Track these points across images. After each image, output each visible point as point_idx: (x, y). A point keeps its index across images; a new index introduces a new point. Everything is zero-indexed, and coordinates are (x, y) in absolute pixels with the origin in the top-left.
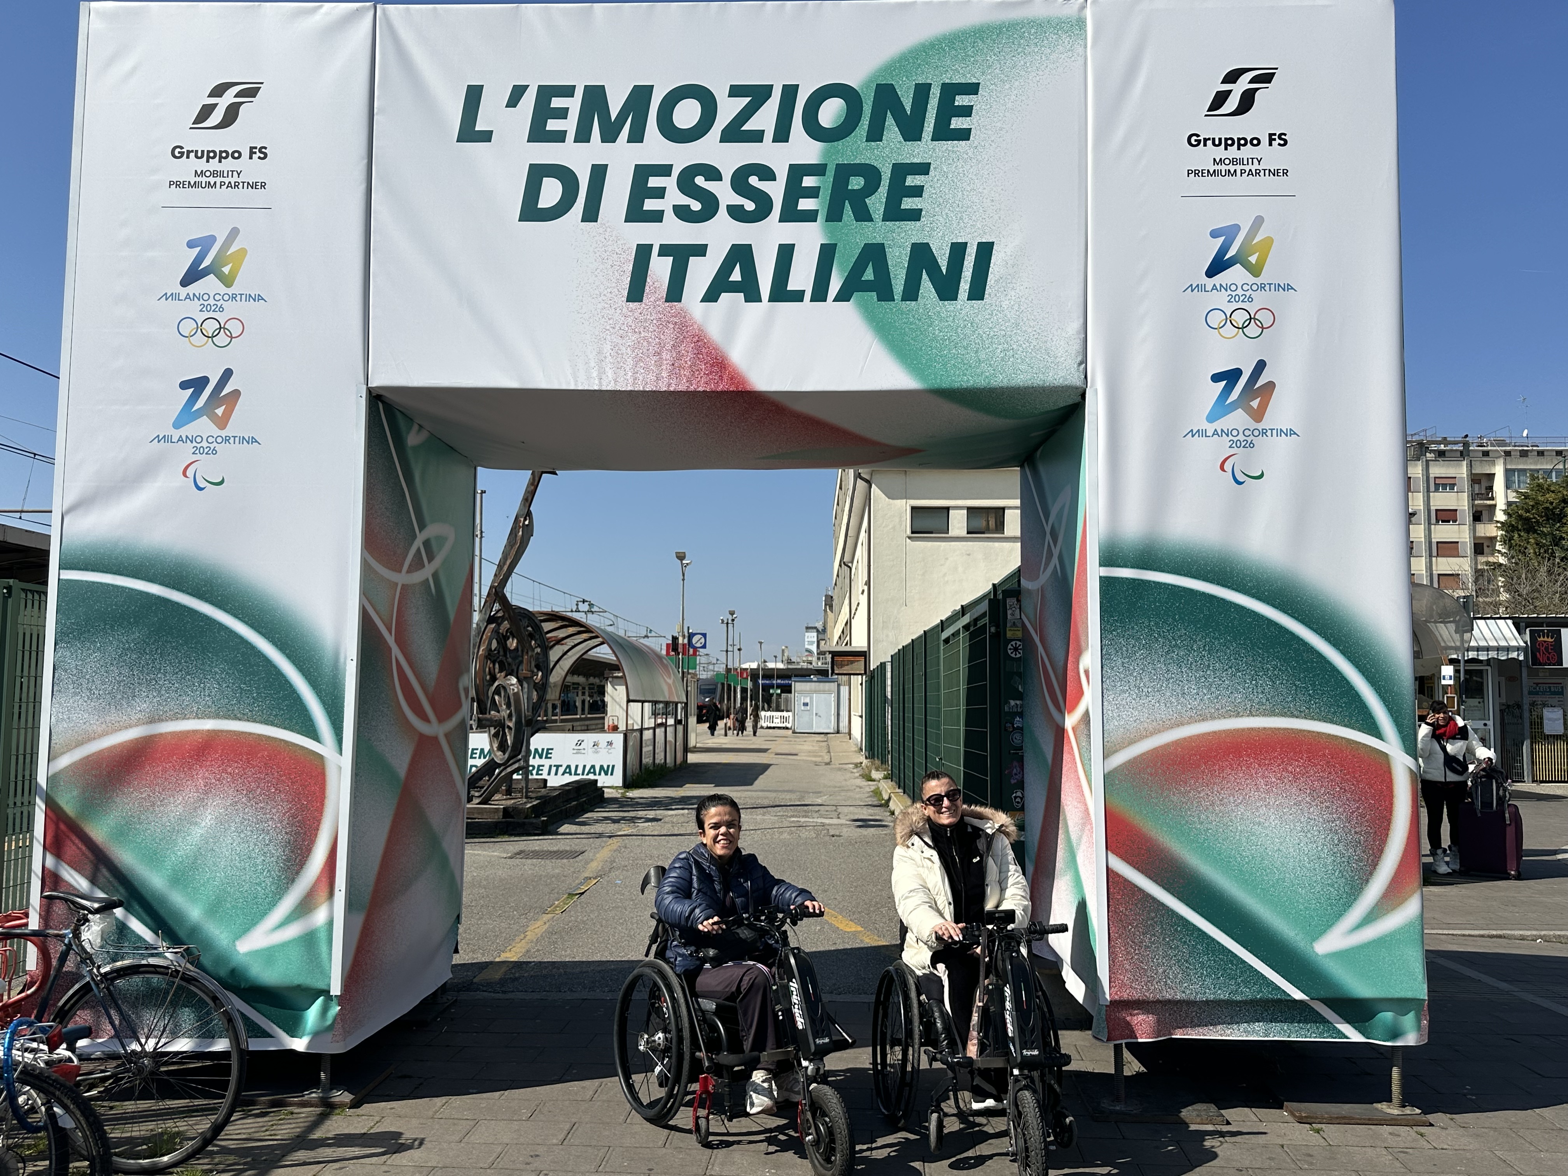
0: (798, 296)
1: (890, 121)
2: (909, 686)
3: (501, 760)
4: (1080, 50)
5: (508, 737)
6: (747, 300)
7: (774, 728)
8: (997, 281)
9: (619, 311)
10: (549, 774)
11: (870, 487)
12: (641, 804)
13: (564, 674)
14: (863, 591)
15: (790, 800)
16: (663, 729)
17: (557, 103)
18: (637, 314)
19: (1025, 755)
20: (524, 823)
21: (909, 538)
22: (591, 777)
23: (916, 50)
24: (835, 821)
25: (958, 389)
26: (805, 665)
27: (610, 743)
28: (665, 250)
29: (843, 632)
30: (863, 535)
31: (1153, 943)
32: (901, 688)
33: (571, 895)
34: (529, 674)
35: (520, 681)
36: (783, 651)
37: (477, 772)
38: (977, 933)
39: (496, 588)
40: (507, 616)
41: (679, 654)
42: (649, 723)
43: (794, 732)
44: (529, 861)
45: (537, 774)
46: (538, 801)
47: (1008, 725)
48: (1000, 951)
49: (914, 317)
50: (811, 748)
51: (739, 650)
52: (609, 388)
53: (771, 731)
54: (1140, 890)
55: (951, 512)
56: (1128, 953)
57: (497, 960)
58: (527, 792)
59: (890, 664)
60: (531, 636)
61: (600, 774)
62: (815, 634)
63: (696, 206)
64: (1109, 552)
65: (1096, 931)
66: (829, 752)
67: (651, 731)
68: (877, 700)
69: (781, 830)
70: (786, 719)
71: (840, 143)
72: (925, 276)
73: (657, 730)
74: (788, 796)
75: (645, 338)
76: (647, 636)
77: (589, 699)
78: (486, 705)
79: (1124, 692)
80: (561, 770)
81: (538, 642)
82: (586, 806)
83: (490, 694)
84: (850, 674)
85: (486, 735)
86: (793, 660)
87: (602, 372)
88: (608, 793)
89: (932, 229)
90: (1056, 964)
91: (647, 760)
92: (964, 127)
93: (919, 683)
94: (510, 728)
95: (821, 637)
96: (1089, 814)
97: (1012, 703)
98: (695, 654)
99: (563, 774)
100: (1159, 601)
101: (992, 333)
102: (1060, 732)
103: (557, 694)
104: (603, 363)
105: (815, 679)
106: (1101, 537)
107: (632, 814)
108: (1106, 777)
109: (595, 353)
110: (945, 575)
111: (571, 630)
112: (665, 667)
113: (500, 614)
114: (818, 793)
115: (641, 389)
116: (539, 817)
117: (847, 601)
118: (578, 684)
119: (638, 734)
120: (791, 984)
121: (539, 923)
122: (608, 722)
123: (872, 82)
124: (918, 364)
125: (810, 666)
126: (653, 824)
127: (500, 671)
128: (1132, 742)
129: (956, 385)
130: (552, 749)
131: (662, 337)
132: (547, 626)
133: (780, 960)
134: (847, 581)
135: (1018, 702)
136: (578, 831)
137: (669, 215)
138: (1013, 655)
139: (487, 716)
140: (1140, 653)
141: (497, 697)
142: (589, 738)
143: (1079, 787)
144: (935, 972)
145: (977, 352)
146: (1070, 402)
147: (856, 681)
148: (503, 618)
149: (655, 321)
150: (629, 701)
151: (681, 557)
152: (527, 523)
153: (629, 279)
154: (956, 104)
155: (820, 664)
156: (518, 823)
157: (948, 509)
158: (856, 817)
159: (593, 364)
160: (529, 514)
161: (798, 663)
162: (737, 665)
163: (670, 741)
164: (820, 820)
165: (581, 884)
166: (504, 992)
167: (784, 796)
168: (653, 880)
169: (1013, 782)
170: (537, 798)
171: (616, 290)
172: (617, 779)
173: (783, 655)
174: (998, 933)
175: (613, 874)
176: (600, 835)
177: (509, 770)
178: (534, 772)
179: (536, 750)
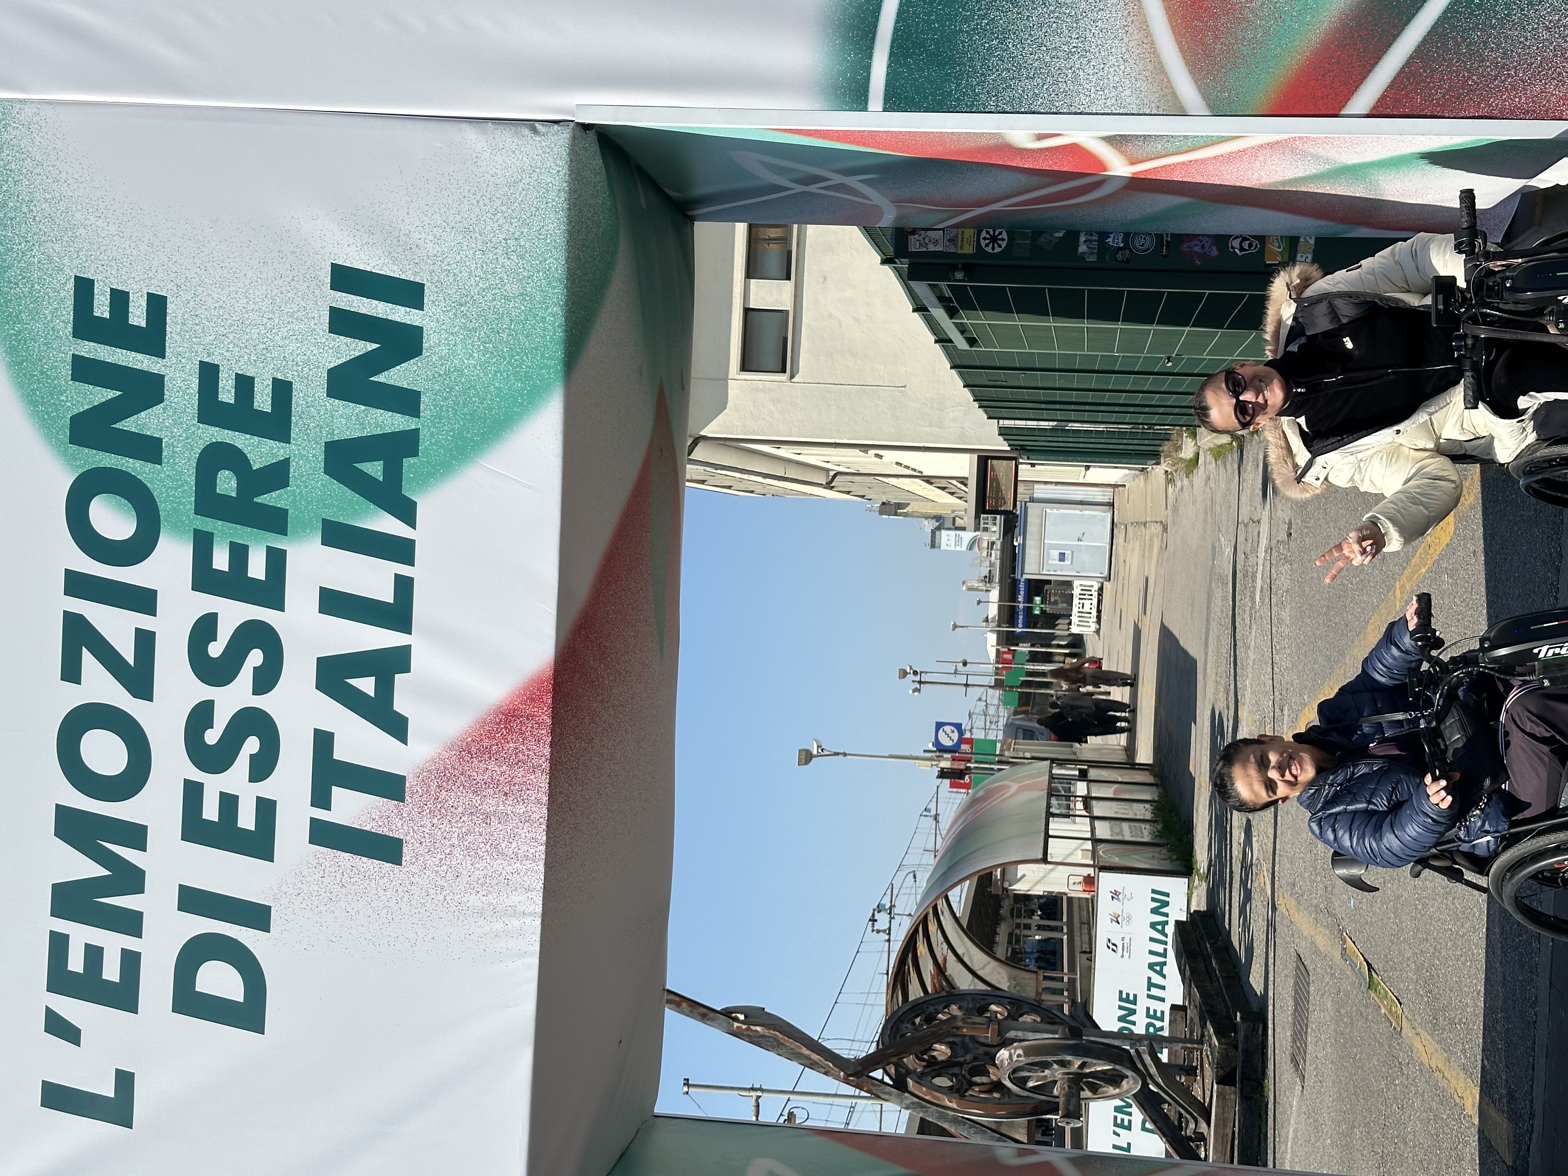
0: (404, 586)
1: (129, 424)
2: (1042, 395)
3: (1136, 1083)
4: (29, 110)
5: (1099, 1069)
6: (406, 669)
7: (1099, 611)
8: (394, 260)
9: (416, 879)
10: (1162, 1000)
11: (705, 438)
12: (1220, 850)
13: (994, 963)
14: (877, 455)
15: (1224, 598)
16: (1094, 803)
17: (76, 963)
18: (422, 850)
19: (1170, 231)
20: (1246, 1051)
21: (792, 376)
22: (1170, 929)
23: (18, 377)
24: (1264, 528)
25: (566, 331)
26: (996, 554)
27: (1115, 895)
28: (321, 799)
29: (943, 489)
30: (784, 452)
31: (1498, 45)
32: (1043, 406)
33: (1371, 985)
34: (994, 1027)
35: (1006, 1043)
36: (970, 589)
37: (1154, 1122)
38: (1469, 342)
39: (848, 1075)
40: (894, 1059)
41: (968, 768)
42: (1082, 827)
43: (1109, 578)
44: (1310, 1048)
45: (1162, 1019)
46: (1208, 1023)
47: (1119, 256)
48: (1501, 306)
49: (446, 399)
50: (1136, 553)
51: (965, 664)
52: (539, 901)
53: (1104, 617)
54: (1409, 62)
55: (752, 306)
56: (1514, 88)
57: (1476, 1121)
58: (1192, 1041)
59: (1001, 422)
60: (930, 1019)
61: (1167, 915)
62: (944, 533)
63: (252, 745)
64: (845, 94)
65: (1473, 138)
66: (1145, 524)
67: (1097, 823)
68: (1059, 442)
69: (1275, 621)
70: (1086, 590)
71: (161, 506)
72: (381, 378)
73: (1096, 813)
74: (1217, 601)
75: (461, 838)
76: (936, 818)
77: (1036, 918)
78: (1042, 1101)
79: (1076, 77)
80: (1157, 979)
81: (940, 1007)
82: (1220, 943)
83: (1025, 1093)
84: (1016, 481)
85: (1092, 1105)
86: (986, 573)
87: (514, 912)
88: (1199, 903)
89: (306, 363)
90: (1528, 197)
91: (1146, 833)
92: (144, 304)
93: (1039, 379)
94: (1083, 1065)
95: (948, 524)
96: (1277, 142)
97: (1083, 248)
98: (970, 741)
99: (1164, 977)
100: (929, 14)
101: (479, 272)
102: (1136, 184)
103: (1027, 975)
104: (499, 908)
105: (1020, 539)
106: (818, 106)
107: (1237, 868)
108: (1217, 113)
109: (481, 922)
110: (857, 320)
111: (922, 949)
112: (990, 794)
113: (892, 1070)
114: (1215, 551)
115: (543, 848)
116: (1235, 1025)
117: (893, 481)
118: (1010, 935)
119: (1101, 848)
120: (1541, 655)
121: (1417, 1044)
122: (1077, 891)
123: (66, 450)
124: (522, 395)
125: (998, 545)
126: (1254, 833)
127: (986, 1073)
128: (1160, 69)
129: (560, 334)
130: (1121, 992)
131: (460, 810)
132: (915, 992)
133: (1499, 671)
134: (857, 479)
135: (1082, 239)
136: (1263, 961)
137: (265, 789)
138: (1004, 244)
139: (1061, 1101)
140: (1012, 49)
141: (1031, 1084)
142: (1104, 930)
143: (1230, 157)
144: (1531, 411)
145: (507, 299)
146: (595, 148)
147: (1026, 472)
148: (898, 1065)
149: (435, 821)
150: (1044, 860)
151: (806, 757)
152: (741, 1017)
153: (365, 859)
154: (107, 315)
155: (995, 529)
156: (1243, 1061)
157: (747, 311)
158: (1260, 493)
159: (499, 926)
160: (728, 1013)
161: (991, 565)
162: (991, 669)
163: (1115, 792)
164: (1262, 554)
165: (1353, 965)
166: (1532, 1116)
167: (1218, 610)
168: (1355, 871)
169: (1215, 252)
170: (1203, 1026)
171: (382, 882)
172: (1176, 887)
173: (977, 589)
174: (1473, 306)
175: (1340, 912)
176: (1271, 925)
177: (1153, 1070)
178: (1158, 1024)
179: (1121, 1019)
